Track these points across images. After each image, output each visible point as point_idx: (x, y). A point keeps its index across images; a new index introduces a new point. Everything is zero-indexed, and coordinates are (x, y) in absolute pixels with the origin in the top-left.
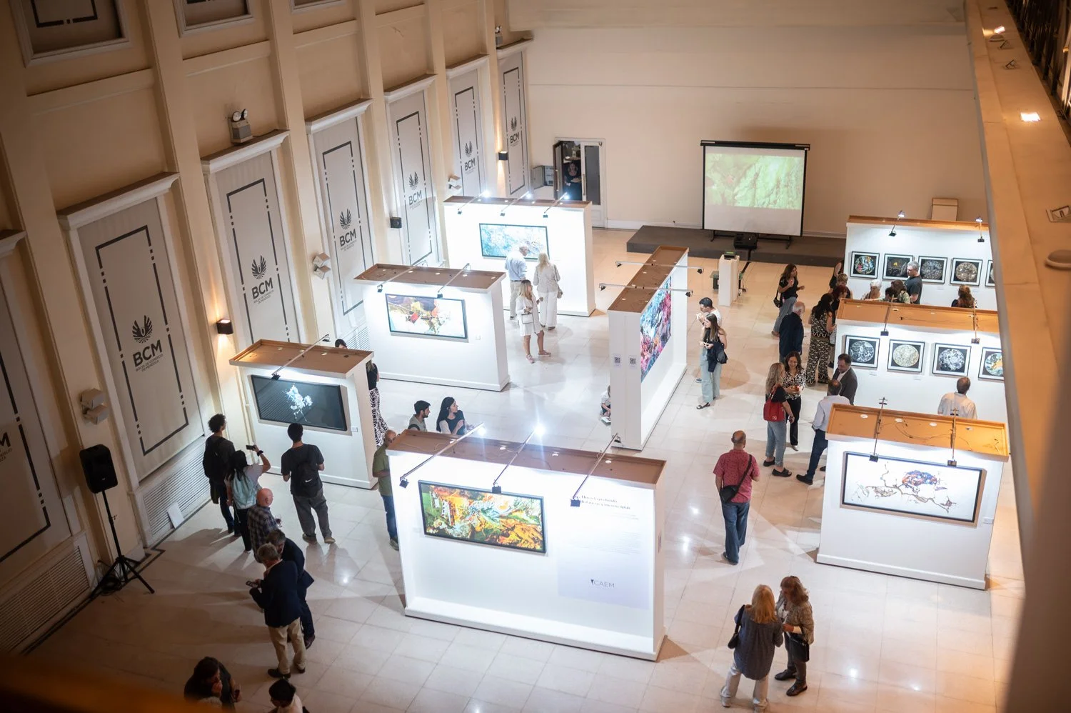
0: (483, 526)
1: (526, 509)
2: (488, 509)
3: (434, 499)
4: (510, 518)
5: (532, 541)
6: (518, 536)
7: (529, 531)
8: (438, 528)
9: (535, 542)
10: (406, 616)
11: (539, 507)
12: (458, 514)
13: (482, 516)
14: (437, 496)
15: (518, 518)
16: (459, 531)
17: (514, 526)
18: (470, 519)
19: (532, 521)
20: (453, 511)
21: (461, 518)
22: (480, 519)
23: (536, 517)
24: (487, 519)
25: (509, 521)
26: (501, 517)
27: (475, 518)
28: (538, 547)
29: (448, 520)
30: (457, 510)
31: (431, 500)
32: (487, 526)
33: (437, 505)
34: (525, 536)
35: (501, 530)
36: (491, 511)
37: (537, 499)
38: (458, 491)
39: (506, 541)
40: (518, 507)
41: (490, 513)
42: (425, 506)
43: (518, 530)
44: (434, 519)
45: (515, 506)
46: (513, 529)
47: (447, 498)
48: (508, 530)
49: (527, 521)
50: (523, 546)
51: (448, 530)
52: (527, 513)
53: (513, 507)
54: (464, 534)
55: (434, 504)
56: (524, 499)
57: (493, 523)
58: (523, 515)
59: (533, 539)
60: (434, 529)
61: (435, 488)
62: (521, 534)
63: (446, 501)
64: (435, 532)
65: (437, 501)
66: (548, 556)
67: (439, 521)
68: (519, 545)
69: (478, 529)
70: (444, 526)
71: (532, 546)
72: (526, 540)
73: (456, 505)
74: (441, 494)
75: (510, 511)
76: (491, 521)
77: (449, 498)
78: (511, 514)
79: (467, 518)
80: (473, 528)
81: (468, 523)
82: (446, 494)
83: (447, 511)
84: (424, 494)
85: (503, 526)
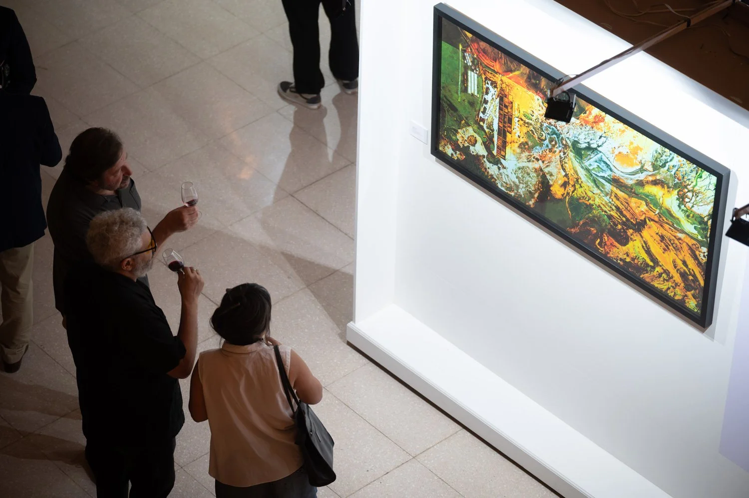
0: (570, 189)
1: (681, 188)
2: (589, 148)
3: (466, 68)
4: (637, 195)
5: (677, 278)
6: (648, 252)
7: (677, 249)
8: (465, 151)
9: (688, 288)
10: (349, 344)
11: (711, 194)
12: (517, 132)
13: (572, 161)
14: (476, 63)
15: (656, 204)
16: (513, 178)
17: (644, 222)
18: (541, 158)
19: (689, 227)
20: (506, 119)
21: (523, 146)
22: (567, 166)
23: (701, 220)
24: (582, 173)
25: (633, 202)
26: (616, 182)
27: (556, 158)
28: (692, 304)
29: (491, 138)
30: (515, 120)
31: (461, 70)
32: (579, 192)
33: (472, 88)
34: (667, 259)
35: (610, 217)
36: (595, 157)
37: (712, 172)
38: (526, 70)
39: (618, 252)
40: (662, 174)
41: (591, 162)
42: (443, 79)
43: (650, 233)
44: (462, 122)
45: (655, 167)
46: (640, 226)
47: (498, 78)
48: (627, 224)
49: (679, 223)
50: (657, 284)
51: (488, 165)
52: (682, 198)
53: (649, 167)
54: (522, 191)
55: (465, 81)
56: (677, 160)
57: (596, 191)
58: (670, 200)
59: (683, 275)
60: (456, 147)
61: (472, 41)
62: (656, 249)
63: (494, 84)
64: (457, 156)
65: (473, 77)
66: (712, 337)
67: (470, 131)
68: (646, 277)
69: (557, 191)
70: (479, 149)
71: (678, 294)
72: (666, 272)
73: (515, 106)
74: (486, 61)
75: (641, 177)
76: (591, 184)
77: (505, 80)
78: (641, 184)
79: (537, 152)
80: (545, 185)
81: (537, 165)
82: (497, 67)
83: (492, 114)
84: (445, 46)
85: (618, 208)
